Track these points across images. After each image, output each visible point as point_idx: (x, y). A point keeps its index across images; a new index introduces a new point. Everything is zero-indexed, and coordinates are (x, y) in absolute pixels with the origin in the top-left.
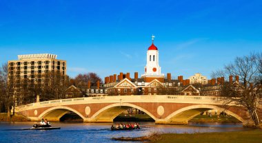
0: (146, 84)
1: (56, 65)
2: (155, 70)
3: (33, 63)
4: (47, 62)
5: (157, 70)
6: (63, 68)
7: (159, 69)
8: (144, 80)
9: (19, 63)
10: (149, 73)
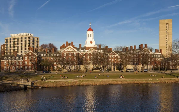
0: (86, 51)
1: (31, 40)
2: (91, 42)
3: (18, 39)
4: (26, 38)
5: (93, 42)
6: (37, 42)
7: (94, 42)
8: (85, 48)
9: (11, 39)
10: (88, 44)
